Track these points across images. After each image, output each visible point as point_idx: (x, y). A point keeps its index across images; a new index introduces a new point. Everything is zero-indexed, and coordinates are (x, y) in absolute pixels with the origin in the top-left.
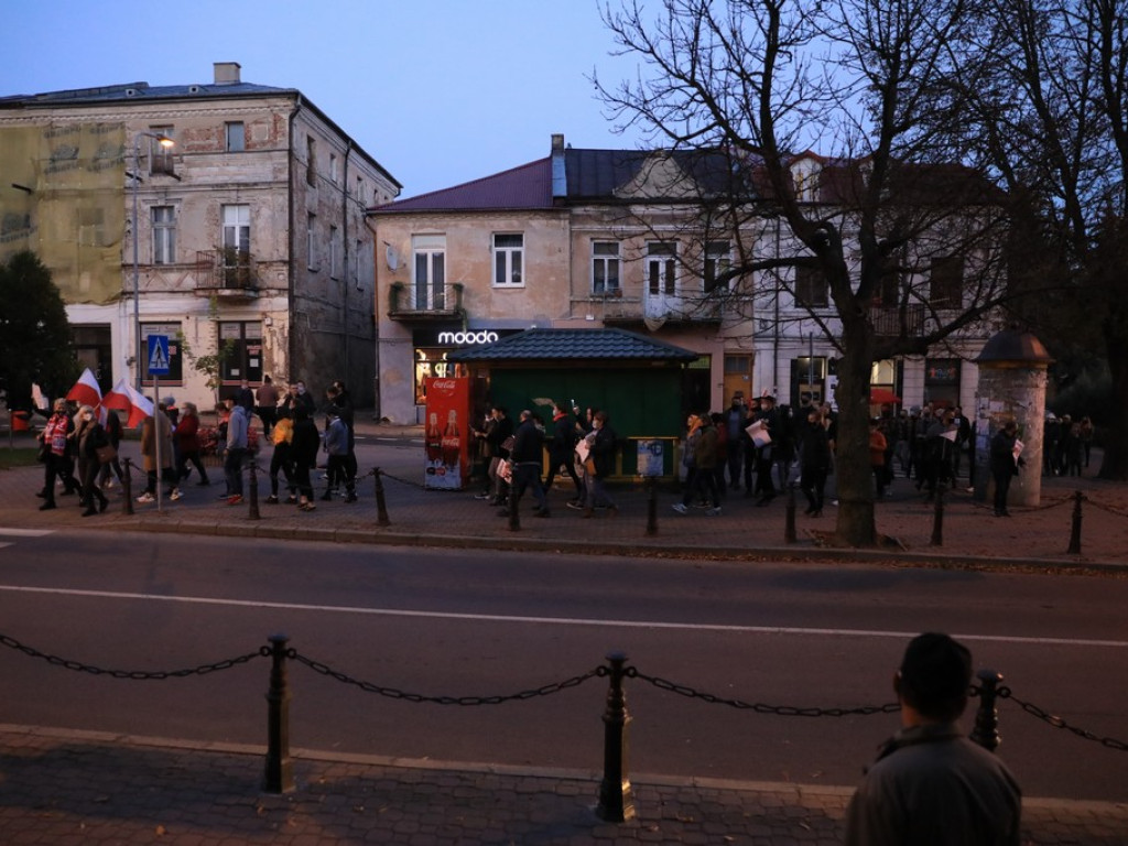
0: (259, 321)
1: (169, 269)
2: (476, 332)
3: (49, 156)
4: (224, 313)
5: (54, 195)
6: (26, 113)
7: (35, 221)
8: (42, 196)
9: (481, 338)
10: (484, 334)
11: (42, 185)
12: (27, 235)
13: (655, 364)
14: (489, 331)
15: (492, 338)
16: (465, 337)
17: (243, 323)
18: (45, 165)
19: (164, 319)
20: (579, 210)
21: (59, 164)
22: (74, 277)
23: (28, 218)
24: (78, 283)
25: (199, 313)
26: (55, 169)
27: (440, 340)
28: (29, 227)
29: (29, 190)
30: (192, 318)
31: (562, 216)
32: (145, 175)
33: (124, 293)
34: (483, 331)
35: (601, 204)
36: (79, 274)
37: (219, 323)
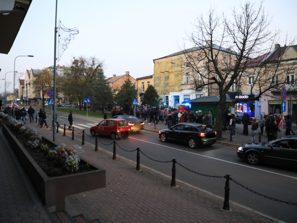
0: (203, 94)
1: (188, 85)
2: (243, 95)
3: (171, 65)
4: (197, 93)
5: (172, 72)
6: (168, 58)
7: (169, 77)
8: (170, 73)
9: (245, 97)
10: (245, 96)
11: (170, 71)
12: (168, 80)
13: (215, 103)
14: (246, 95)
15: (247, 97)
16: (241, 97)
17: (200, 95)
18: (171, 67)
19: (187, 94)
20: (268, 65)
21: (173, 66)
22: (174, 87)
23: (168, 77)
24: (175, 88)
25: (193, 93)
26: (172, 68)
27: (236, 98)
28: (168, 78)
29: (168, 72)
30: (192, 94)
31: (263, 67)
32: (185, 67)
33: (181, 90)
34: (245, 95)
35: (273, 63)
36: (175, 86)
37: (196, 95)
